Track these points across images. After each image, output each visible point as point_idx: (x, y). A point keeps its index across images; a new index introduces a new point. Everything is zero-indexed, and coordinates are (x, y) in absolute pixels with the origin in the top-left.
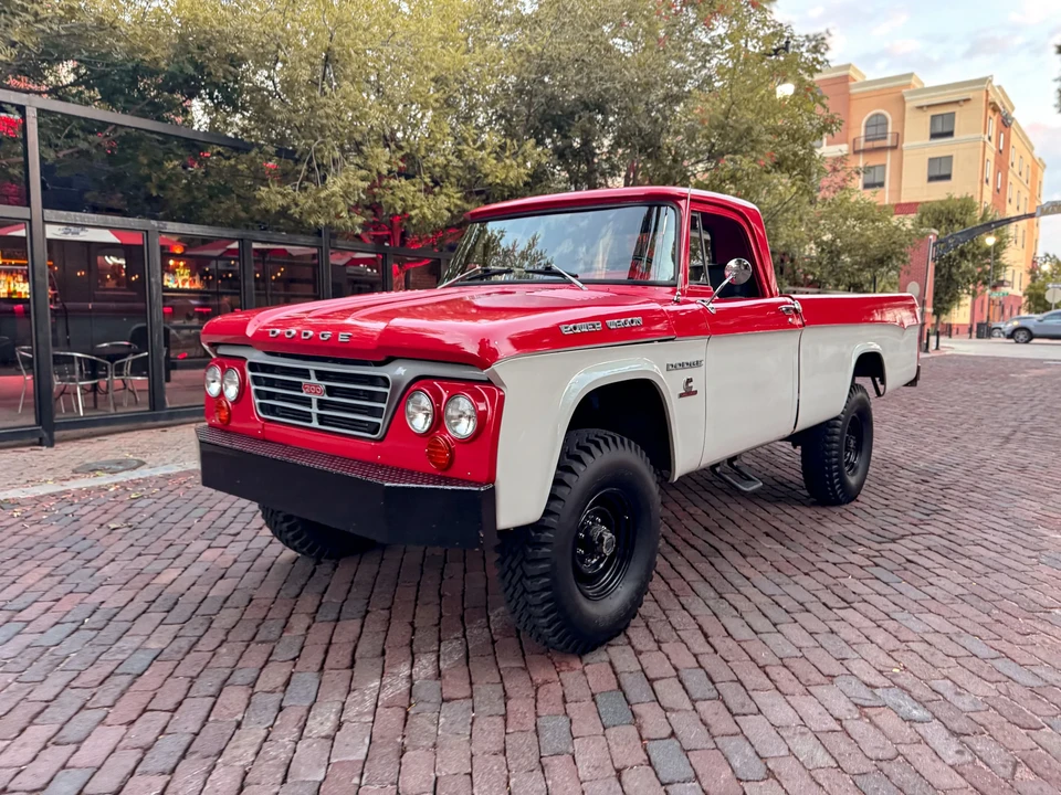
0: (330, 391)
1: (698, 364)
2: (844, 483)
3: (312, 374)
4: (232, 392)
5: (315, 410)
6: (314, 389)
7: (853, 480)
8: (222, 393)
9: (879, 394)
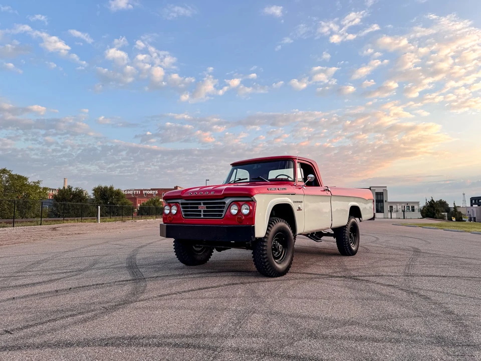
0: (207, 207)
1: (302, 202)
2: (351, 249)
3: (202, 203)
4: (174, 211)
5: (202, 213)
6: (202, 207)
7: (354, 248)
8: (170, 212)
9: (360, 221)
